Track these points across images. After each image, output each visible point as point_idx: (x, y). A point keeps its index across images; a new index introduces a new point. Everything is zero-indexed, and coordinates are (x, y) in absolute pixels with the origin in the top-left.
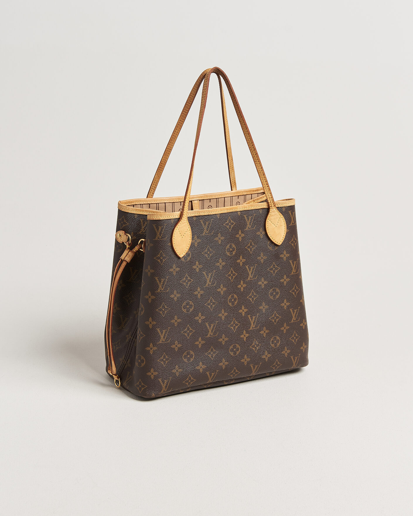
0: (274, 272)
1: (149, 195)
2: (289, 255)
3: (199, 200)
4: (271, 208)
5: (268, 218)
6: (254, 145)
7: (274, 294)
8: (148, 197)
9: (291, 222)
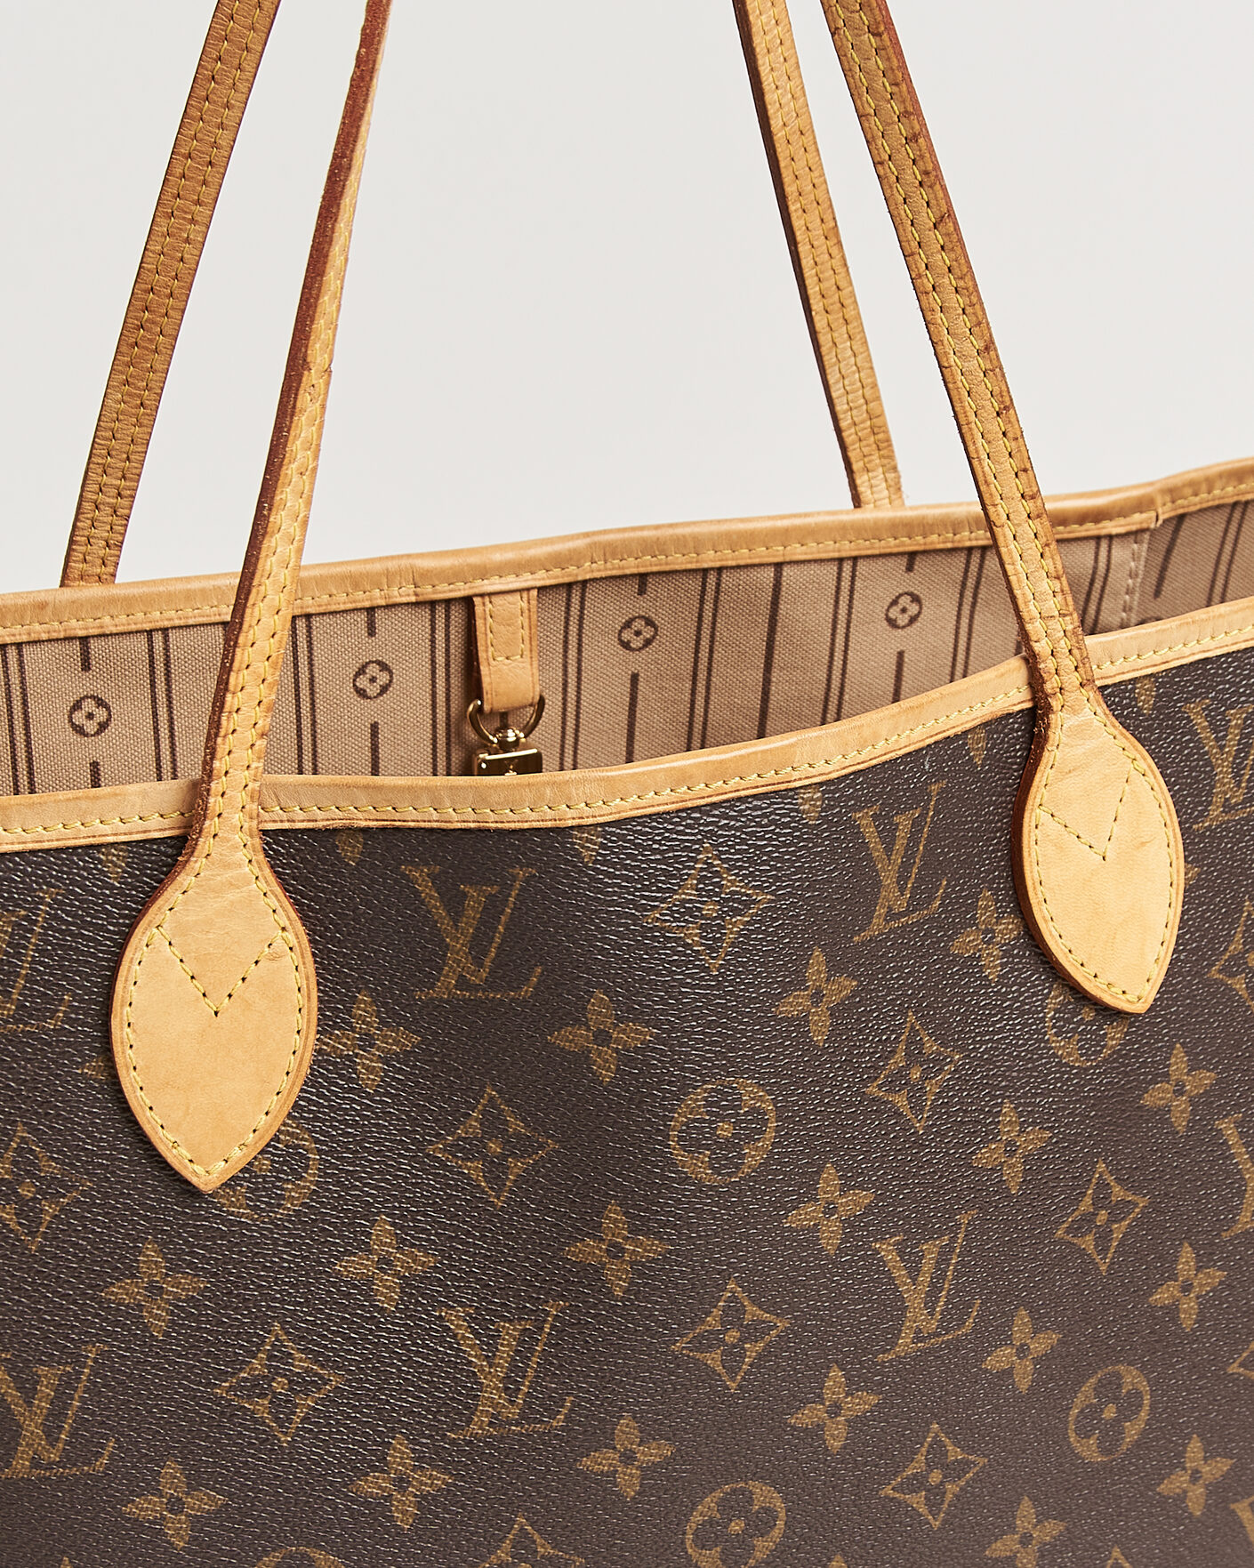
0: (1103, 1238)
1: (77, 556)
2: (1207, 1078)
3: (541, 589)
4: (1055, 703)
5: (1040, 792)
6: (927, 137)
7: (1110, 1412)
8: (75, 573)
9: (1210, 794)
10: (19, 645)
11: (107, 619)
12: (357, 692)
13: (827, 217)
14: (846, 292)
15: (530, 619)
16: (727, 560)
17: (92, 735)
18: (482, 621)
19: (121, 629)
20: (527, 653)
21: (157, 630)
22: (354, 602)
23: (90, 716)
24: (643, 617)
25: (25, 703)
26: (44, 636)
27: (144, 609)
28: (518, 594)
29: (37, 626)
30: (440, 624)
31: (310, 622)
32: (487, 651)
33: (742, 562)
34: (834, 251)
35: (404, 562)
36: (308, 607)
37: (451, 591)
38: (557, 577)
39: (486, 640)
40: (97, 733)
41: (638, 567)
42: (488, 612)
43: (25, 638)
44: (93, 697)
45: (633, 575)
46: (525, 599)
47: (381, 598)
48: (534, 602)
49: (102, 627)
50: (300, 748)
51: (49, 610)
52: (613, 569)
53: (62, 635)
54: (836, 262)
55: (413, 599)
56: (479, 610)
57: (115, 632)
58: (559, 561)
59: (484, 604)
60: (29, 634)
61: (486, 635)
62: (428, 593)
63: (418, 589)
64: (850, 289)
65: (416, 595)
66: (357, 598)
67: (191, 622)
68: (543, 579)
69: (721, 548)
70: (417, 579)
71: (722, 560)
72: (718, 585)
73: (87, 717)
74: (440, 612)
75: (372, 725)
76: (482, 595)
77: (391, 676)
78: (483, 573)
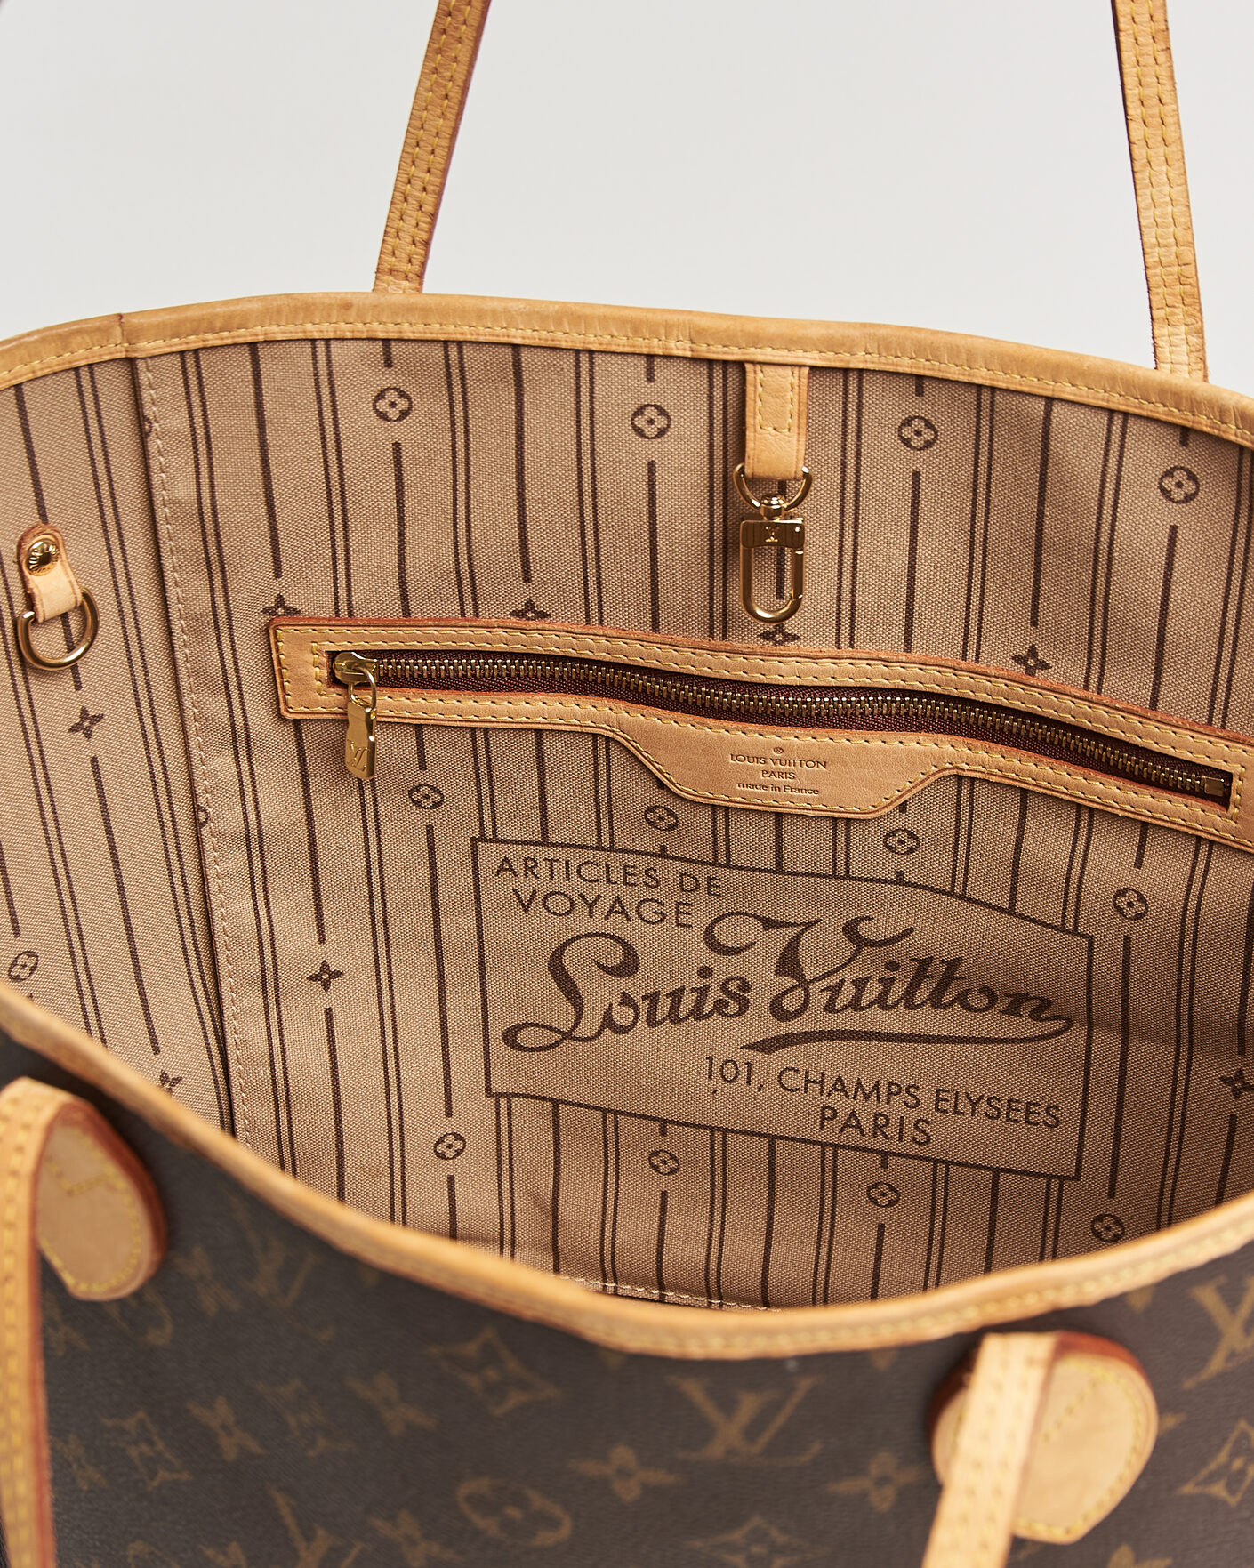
3: (813, 368)
10: (327, 341)
11: (406, 326)
12: (636, 430)
13: (1158, 17)
14: (1169, 108)
15: (799, 396)
16: (998, 381)
17: (395, 421)
18: (753, 388)
19: (417, 336)
20: (794, 429)
21: (453, 341)
22: (634, 346)
23: (393, 405)
24: (922, 418)
25: (332, 393)
26: (348, 335)
27: (439, 321)
28: (790, 368)
29: (343, 325)
30: (718, 382)
31: (593, 358)
32: (755, 418)
33: (1012, 387)
34: (1162, 57)
35: (682, 318)
36: (589, 343)
37: (725, 353)
38: (829, 360)
39: (755, 408)
40: (399, 419)
41: (911, 367)
42: (758, 381)
43: (331, 335)
44: (395, 389)
45: (911, 375)
46: (796, 375)
47: (659, 347)
48: (805, 381)
49: (401, 332)
50: (580, 470)
51: (353, 312)
52: (888, 364)
53: (364, 336)
54: (1163, 71)
55: (689, 354)
56: (750, 376)
57: (412, 338)
58: (831, 344)
59: (755, 372)
60: (335, 331)
61: (755, 402)
62: (703, 351)
63: (694, 346)
64: (1174, 106)
65: (692, 351)
66: (637, 343)
67: (482, 339)
68: (815, 359)
69: (993, 367)
70: (693, 336)
71: (993, 380)
72: (992, 404)
73: (390, 405)
74: (718, 372)
75: (649, 463)
76: (753, 363)
77: (669, 422)
78: (756, 341)
